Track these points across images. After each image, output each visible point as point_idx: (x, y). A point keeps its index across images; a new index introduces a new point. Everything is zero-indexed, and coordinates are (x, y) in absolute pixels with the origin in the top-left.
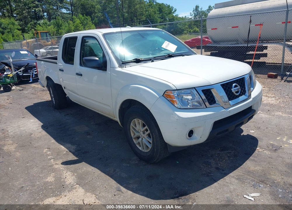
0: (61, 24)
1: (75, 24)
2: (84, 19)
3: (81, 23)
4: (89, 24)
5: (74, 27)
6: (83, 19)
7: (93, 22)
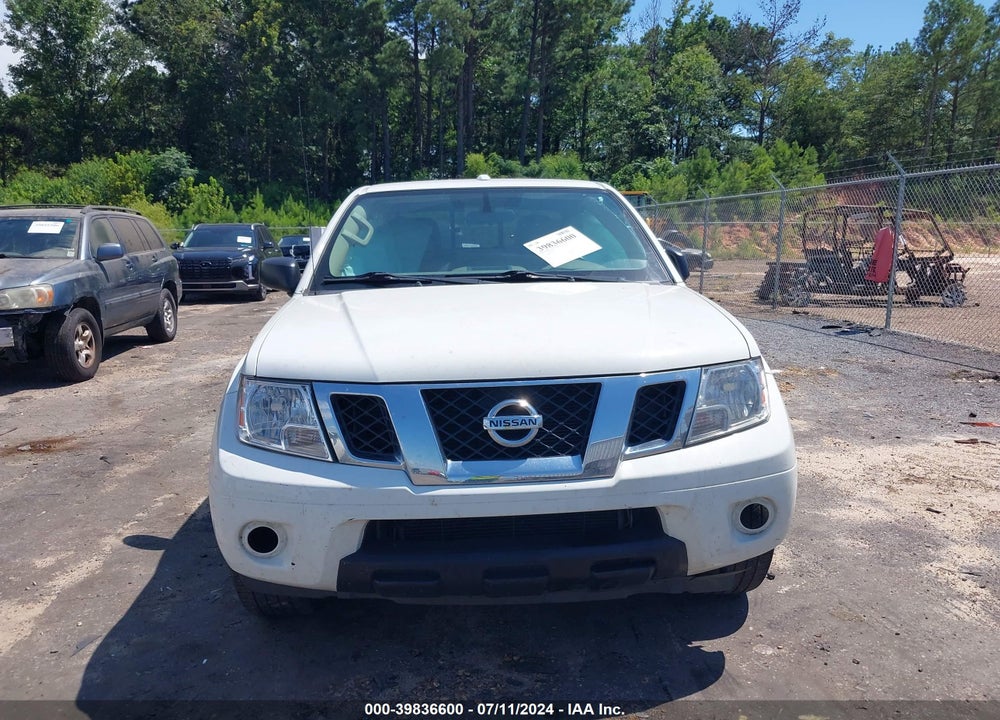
0: (710, 171)
1: (756, 172)
2: (792, 155)
3: (775, 170)
4: (805, 173)
5: (750, 181)
6: (787, 157)
7: (824, 165)
